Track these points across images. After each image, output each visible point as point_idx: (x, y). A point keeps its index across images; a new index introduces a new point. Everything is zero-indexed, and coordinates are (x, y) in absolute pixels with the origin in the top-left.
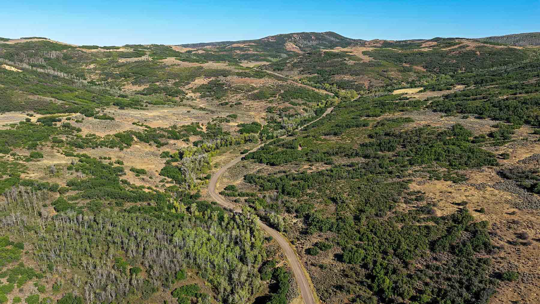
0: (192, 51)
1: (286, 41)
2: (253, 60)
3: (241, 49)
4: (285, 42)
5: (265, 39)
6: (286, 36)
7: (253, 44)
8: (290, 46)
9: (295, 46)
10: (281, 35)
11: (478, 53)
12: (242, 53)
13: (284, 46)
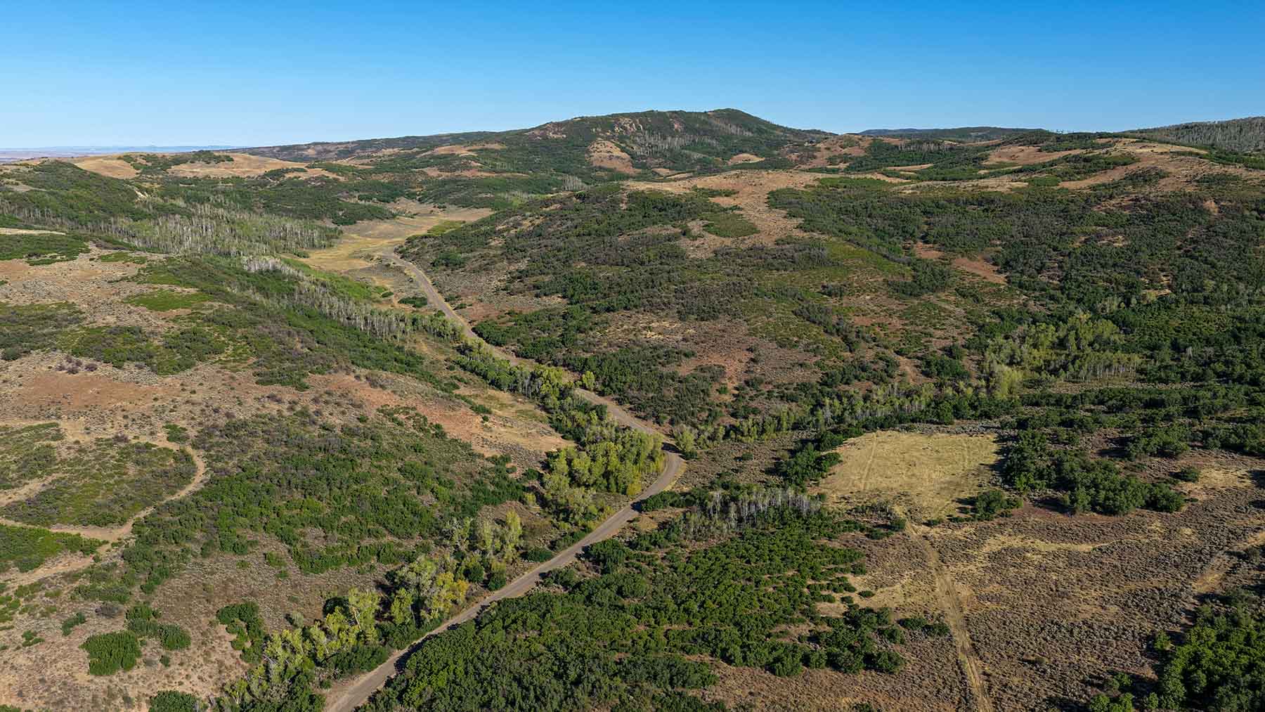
0: (287, 171)
1: (597, 135)
2: (454, 202)
3: (445, 162)
4: (592, 139)
5: (536, 132)
6: (596, 121)
7: (496, 146)
8: (605, 152)
9: (617, 152)
10: (583, 119)
11: (1210, 205)
12: (445, 175)
13: (588, 152)
